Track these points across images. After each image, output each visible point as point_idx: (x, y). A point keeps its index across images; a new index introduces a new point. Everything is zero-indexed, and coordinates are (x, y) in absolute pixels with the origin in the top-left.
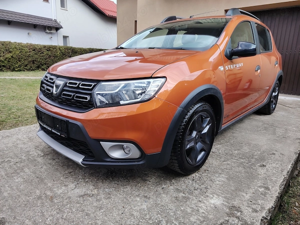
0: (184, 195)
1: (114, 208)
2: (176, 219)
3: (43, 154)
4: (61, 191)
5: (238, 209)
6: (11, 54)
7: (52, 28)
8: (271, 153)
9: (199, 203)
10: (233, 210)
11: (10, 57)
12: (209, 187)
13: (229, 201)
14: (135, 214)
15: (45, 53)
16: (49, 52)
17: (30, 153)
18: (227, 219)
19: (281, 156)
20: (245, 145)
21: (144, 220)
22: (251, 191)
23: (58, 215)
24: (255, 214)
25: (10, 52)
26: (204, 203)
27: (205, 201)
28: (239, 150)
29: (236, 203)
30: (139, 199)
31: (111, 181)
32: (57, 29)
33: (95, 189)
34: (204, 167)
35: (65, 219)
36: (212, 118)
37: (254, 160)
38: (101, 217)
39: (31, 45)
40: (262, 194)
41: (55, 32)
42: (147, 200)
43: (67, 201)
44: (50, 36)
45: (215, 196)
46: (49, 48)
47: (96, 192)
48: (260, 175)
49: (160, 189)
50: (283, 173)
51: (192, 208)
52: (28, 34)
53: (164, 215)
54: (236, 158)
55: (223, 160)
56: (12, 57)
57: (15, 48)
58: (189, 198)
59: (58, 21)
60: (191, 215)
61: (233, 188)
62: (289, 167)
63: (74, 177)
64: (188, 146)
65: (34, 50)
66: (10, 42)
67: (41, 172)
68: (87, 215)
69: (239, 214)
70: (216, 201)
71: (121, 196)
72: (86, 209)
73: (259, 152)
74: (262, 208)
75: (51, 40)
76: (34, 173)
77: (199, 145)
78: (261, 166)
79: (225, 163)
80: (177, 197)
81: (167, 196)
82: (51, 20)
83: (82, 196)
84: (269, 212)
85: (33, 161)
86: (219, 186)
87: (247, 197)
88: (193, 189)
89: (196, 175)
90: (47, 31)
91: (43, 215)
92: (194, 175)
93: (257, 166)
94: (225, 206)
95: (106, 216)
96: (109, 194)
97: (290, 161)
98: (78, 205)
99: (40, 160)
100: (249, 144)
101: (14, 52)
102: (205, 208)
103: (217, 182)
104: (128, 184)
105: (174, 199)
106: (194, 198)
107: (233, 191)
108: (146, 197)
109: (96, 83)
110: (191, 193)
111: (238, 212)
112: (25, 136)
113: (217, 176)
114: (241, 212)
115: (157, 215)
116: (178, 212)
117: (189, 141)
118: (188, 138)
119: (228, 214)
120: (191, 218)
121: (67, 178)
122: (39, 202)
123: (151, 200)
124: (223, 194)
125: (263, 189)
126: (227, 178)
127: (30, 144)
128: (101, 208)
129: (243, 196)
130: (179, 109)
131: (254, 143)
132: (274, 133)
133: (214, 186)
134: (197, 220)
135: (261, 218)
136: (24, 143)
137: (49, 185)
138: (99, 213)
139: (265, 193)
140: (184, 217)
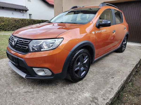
0: (73, 92)
1: (39, 98)
2: (67, 103)
3: (11, 72)
4: (16, 90)
5: (97, 99)
6: (4, 23)
7: (23, 10)
8: (118, 71)
9: (79, 96)
10: (94, 99)
11: (4, 24)
12: (85, 88)
13: (93, 95)
14: (48, 101)
15: (20, 22)
16: (22, 22)
17: (6, 72)
18: (90, 103)
19: (122, 73)
20: (107, 67)
21: (52, 104)
22: (104, 90)
23: (13, 101)
24: (104, 101)
25: (4, 22)
26: (81, 95)
27: (82, 95)
28: (103, 70)
29: (96, 96)
30: (51, 94)
31: (40, 85)
32: (26, 11)
33: (32, 89)
34: (85, 78)
35: (16, 103)
36: (88, 56)
37: (109, 75)
38: (32, 102)
39: (14, 18)
40: (109, 91)
41: (25, 12)
42: (56, 94)
43: (18, 94)
44: (23, 14)
45: (87, 92)
46: (22, 20)
47: (32, 90)
48: (111, 82)
49: (62, 89)
50: (122, 81)
51: (75, 98)
52: (12, 13)
53: (62, 101)
54: (101, 74)
55: (95, 75)
56: (5, 24)
57: (6, 20)
58: (75, 93)
59: (27, 7)
60: (74, 101)
61: (96, 89)
62: (125, 78)
63: (24, 83)
64: (76, 69)
65: (15, 21)
66: (3, 17)
67: (9, 81)
68: (26, 101)
69: (96, 101)
70: (87, 95)
71: (44, 92)
72: (26, 98)
73: (113, 71)
74: (107, 98)
75: (23, 16)
76: (6, 81)
77: (82, 68)
78: (112, 78)
79: (95, 76)
80: (69, 93)
81: (65, 92)
82: (23, 6)
83: (26, 92)
84: (111, 100)
85: (6, 76)
86: (90, 87)
87: (102, 93)
88: (77, 89)
89: (80, 82)
90: (21, 12)
91: (6, 101)
92: (79, 82)
93: (110, 78)
94: (91, 97)
95: (35, 101)
96: (39, 91)
97: (126, 76)
98: (23, 97)
99: (10, 75)
100: (109, 67)
101: (5, 22)
102: (81, 98)
103: (90, 86)
104: (48, 87)
105: (68, 94)
106: (77, 93)
107: (96, 90)
108: (55, 93)
109: (30, 41)
110: (76, 91)
111: (96, 100)
112: (5, 63)
113: (90, 82)
114: (98, 100)
115: (59, 101)
116: (68, 100)
117: (77, 67)
118: (75, 66)
119: (91, 101)
120: (74, 103)
121: (20, 83)
122: (5, 95)
123: (57, 94)
124: (91, 91)
125: (110, 89)
126: (94, 84)
127: (6, 67)
128: (33, 98)
129: (100, 92)
130: (70, 53)
131: (111, 66)
132: (122, 62)
133: (88, 87)
134: (76, 104)
135: (106, 103)
136: (4, 67)
137: (12, 87)
138: (32, 100)
139: (111, 91)
140: (70, 102)
